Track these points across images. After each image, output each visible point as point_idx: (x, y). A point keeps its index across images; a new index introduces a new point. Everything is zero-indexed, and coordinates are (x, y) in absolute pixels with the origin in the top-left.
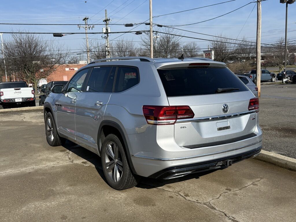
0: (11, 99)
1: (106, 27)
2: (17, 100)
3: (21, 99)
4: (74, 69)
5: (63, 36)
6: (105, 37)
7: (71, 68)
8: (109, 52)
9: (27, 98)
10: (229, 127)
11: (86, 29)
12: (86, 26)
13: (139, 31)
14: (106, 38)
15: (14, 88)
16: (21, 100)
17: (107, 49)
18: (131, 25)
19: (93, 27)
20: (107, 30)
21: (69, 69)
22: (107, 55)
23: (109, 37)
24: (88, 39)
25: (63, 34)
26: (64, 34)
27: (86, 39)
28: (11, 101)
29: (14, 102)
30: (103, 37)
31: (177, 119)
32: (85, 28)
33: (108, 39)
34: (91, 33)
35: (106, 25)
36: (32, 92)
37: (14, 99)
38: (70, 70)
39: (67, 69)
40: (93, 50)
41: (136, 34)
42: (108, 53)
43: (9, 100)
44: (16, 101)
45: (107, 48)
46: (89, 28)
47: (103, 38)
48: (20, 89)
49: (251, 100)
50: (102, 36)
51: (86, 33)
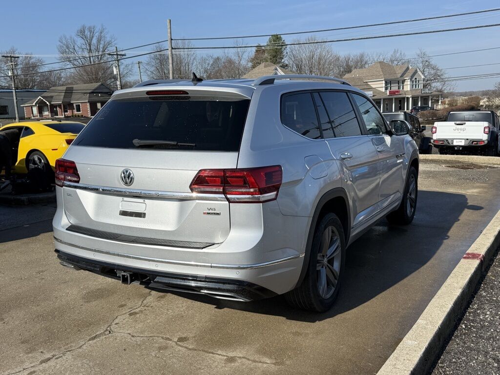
0: (447, 140)
2: (457, 142)
3: (463, 141)
9: (473, 139)
15: (454, 122)
16: (462, 143)
28: (446, 143)
29: (452, 145)
36: (484, 131)
37: (452, 140)
43: (443, 140)
44: (455, 143)
48: (465, 123)
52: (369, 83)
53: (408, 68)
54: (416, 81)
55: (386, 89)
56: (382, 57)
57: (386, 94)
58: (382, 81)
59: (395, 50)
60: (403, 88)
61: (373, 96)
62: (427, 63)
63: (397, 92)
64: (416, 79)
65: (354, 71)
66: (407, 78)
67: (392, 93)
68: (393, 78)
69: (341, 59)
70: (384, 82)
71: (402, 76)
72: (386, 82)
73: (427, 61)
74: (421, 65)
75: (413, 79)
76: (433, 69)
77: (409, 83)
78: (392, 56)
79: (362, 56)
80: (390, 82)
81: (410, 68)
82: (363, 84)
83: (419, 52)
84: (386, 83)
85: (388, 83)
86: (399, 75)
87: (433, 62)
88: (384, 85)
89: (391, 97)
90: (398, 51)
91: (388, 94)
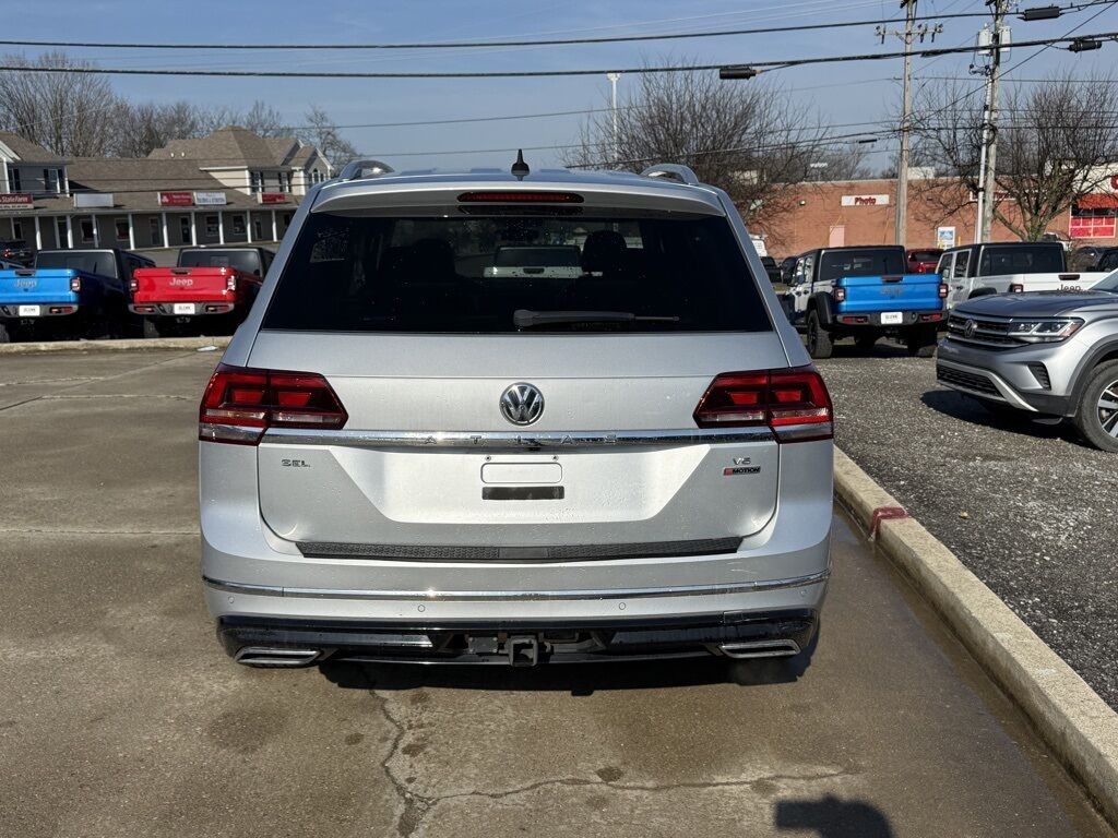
1: (997, 28)
4: (873, 201)
5: (754, 75)
6: (987, 67)
7: (864, 197)
8: (994, 129)
10: (557, 493)
11: (909, 39)
12: (910, 27)
13: (1090, 37)
14: (989, 71)
17: (991, 115)
18: (1052, 13)
19: (938, 29)
20: (996, 37)
21: (857, 200)
22: (984, 141)
23: (1000, 71)
24: (912, 80)
25: (754, 68)
26: (758, 69)
27: (902, 82)
30: (975, 69)
31: (269, 422)
32: (904, 36)
33: (996, 76)
34: (866, 58)
35: (997, 19)
38: (858, 203)
39: (848, 201)
40: (934, 124)
41: (1071, 49)
42: (991, 135)
45: (987, 113)
46: (922, 35)
47: (975, 72)
49: (720, 376)
50: (972, 67)
51: (905, 55)
52: (214, 175)
53: (296, 147)
54: (316, 176)
55: (254, 190)
56: (228, 117)
57: (256, 200)
58: (244, 170)
59: (257, 103)
60: (290, 191)
61: (228, 204)
62: (330, 137)
63: (280, 197)
64: (316, 171)
65: (171, 143)
66: (297, 168)
67: (268, 199)
68: (267, 165)
69: (131, 111)
70: (247, 174)
71: (286, 162)
72: (252, 174)
73: (329, 133)
74: (317, 140)
75: (311, 171)
76: (344, 150)
77: (302, 181)
78: (251, 115)
79: (181, 109)
80: (262, 175)
81: (302, 145)
82: (198, 175)
83: (310, 113)
84: (253, 178)
85: (257, 175)
86: (279, 162)
87: (343, 136)
88: (248, 183)
89: (266, 208)
90: (263, 104)
91: (260, 200)
